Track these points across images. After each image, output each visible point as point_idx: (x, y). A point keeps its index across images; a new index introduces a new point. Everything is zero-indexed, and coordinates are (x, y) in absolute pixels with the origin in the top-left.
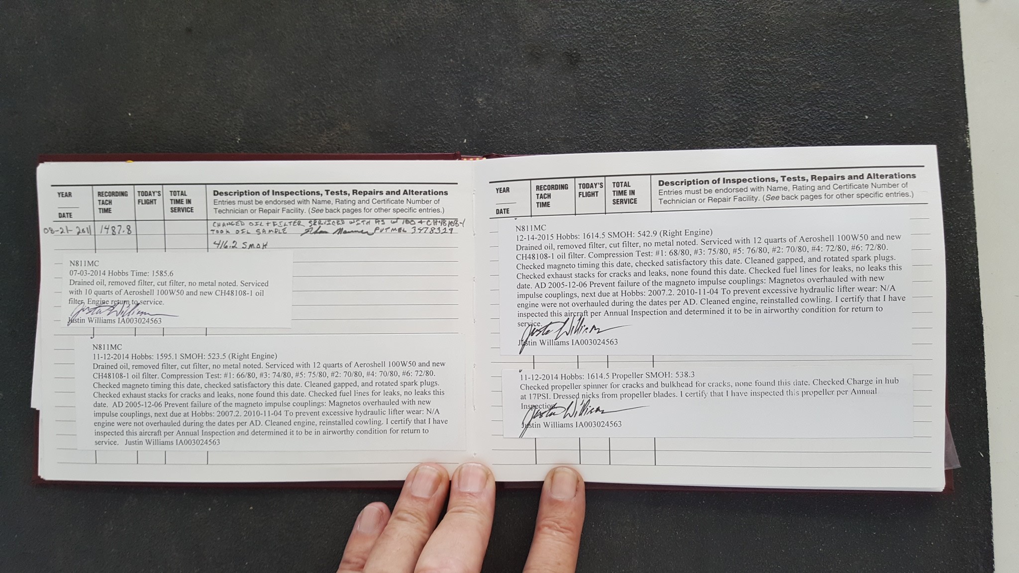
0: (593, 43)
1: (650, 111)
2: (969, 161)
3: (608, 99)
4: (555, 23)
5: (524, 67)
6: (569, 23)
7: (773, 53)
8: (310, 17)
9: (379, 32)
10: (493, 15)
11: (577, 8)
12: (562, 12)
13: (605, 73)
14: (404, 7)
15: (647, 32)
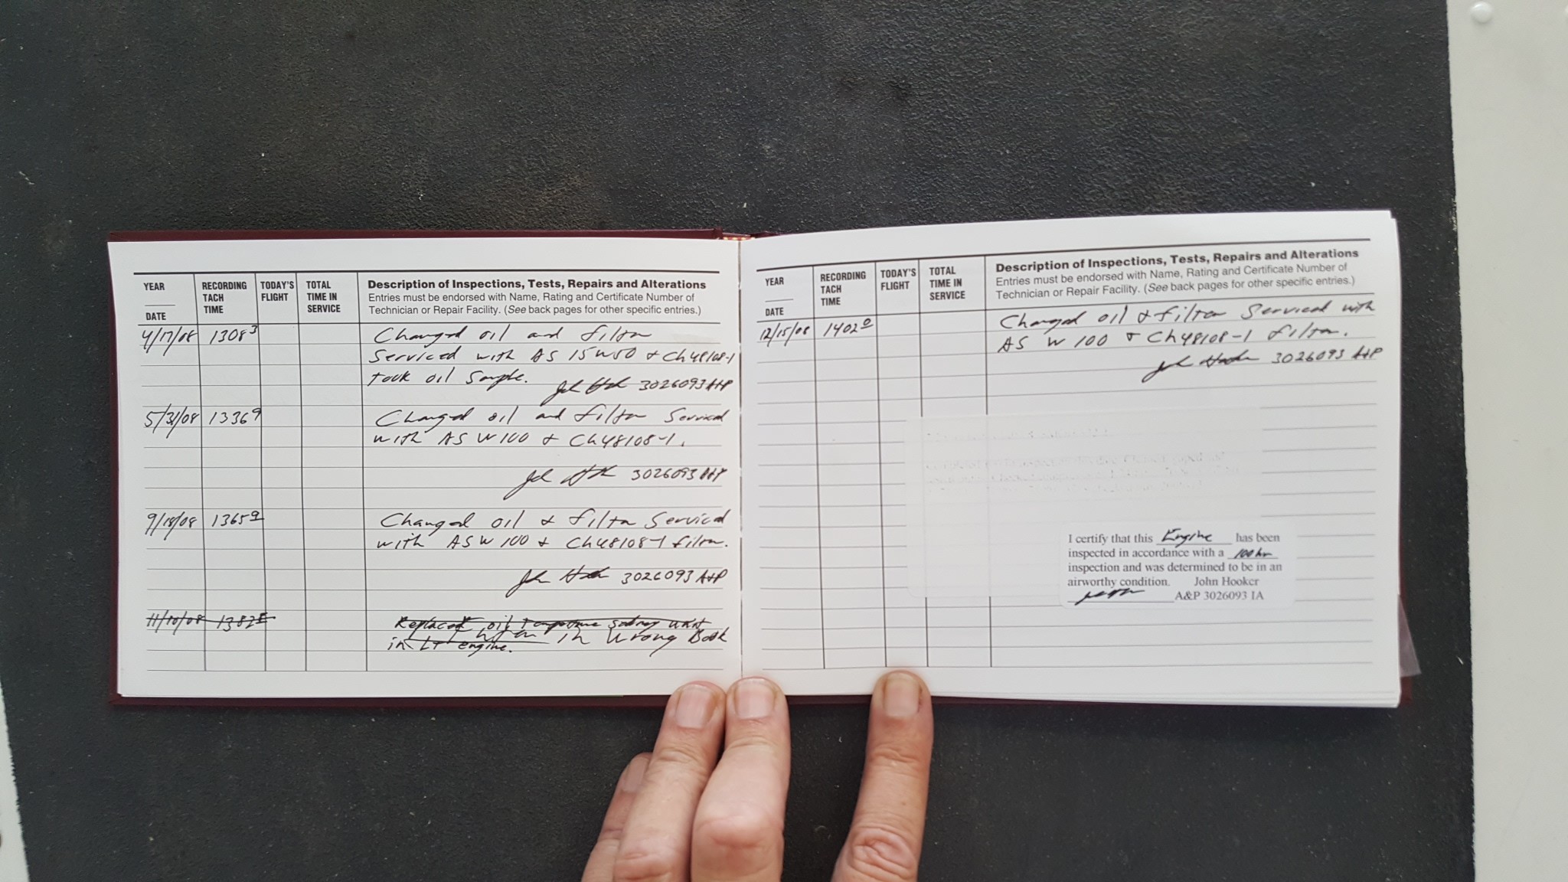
0: (929, 69)
1: (1008, 169)
2: (1455, 249)
3: (950, 150)
4: (876, 40)
5: (831, 102)
6: (895, 40)
7: (1183, 90)
8: (526, 22)
9: (624, 46)
10: (787, 26)
11: (907, 20)
12: (886, 24)
13: (944, 113)
14: (661, 11)
15: (1006, 57)
